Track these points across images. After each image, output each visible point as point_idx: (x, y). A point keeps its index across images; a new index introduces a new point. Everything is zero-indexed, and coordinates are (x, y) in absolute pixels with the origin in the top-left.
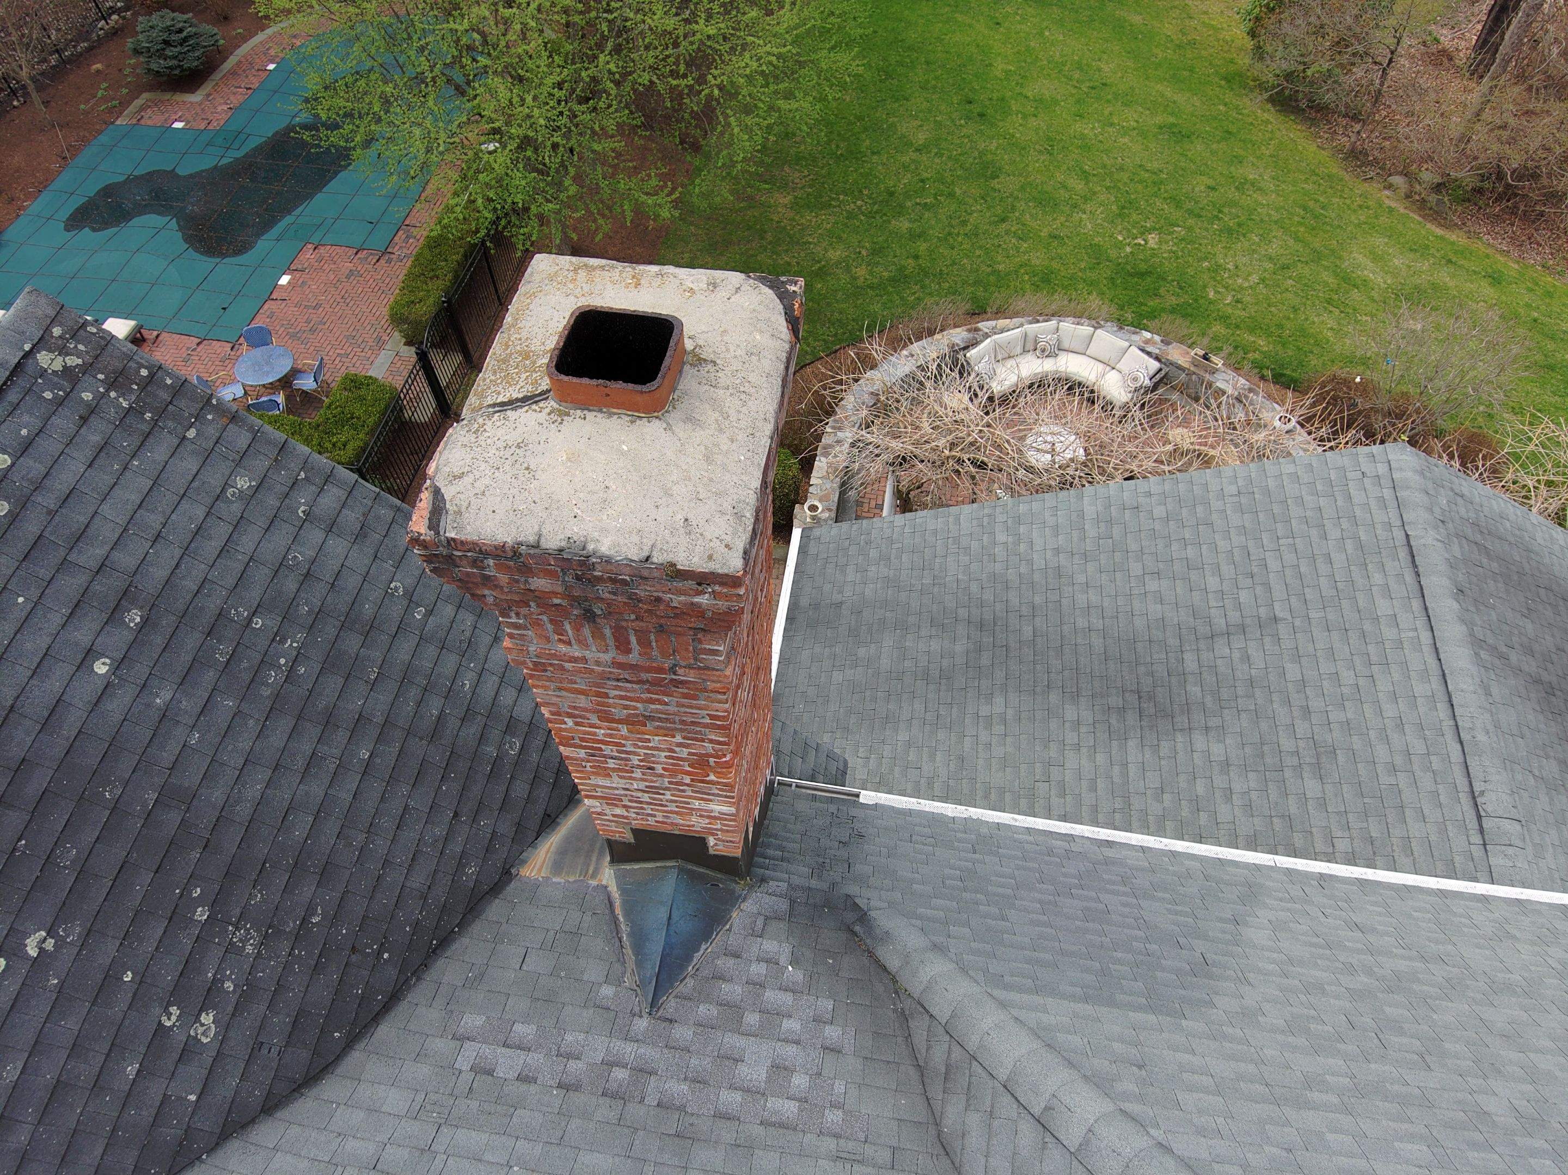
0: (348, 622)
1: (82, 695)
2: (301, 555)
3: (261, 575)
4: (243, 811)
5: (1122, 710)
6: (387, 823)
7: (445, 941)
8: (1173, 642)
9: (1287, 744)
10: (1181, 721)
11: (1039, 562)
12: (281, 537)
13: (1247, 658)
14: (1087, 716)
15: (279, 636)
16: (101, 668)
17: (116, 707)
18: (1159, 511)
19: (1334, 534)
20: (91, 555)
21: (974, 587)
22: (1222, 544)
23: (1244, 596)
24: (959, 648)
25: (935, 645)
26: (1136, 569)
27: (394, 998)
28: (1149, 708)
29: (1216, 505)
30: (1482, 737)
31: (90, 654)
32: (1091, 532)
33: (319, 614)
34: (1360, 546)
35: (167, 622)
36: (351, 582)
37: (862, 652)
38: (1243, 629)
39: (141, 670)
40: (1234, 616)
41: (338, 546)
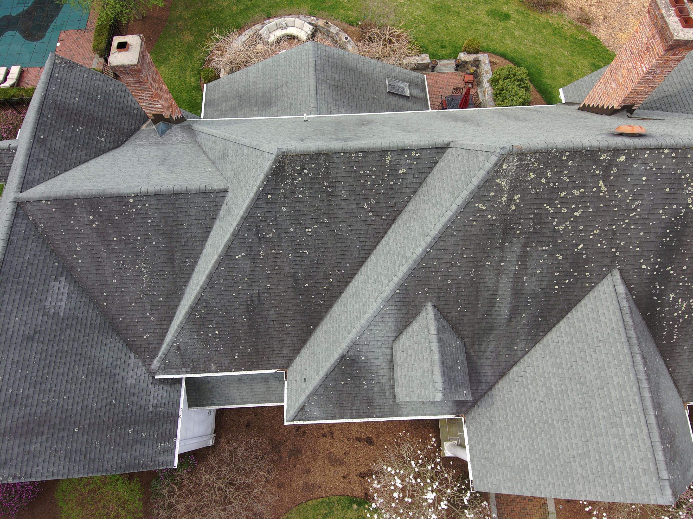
0: (106, 94)
1: (76, 102)
2: (96, 85)
3: (92, 88)
4: (100, 116)
5: (263, 106)
6: (119, 120)
7: (132, 135)
8: (272, 91)
9: (286, 105)
10: (272, 105)
11: (251, 81)
12: (93, 82)
13: (282, 91)
14: (258, 109)
15: (97, 95)
16: (77, 99)
17: (80, 103)
18: (271, 65)
19: (298, 63)
20: (71, 86)
21: (240, 89)
22: (281, 69)
23: (283, 79)
24: (237, 102)
25: (233, 103)
26: (267, 78)
27: (126, 140)
28: (267, 104)
29: (281, 61)
30: (313, 95)
31: (75, 98)
32: (260, 71)
33: (101, 93)
34: (302, 65)
35: (83, 94)
36: (104, 88)
37: (219, 108)
38: (282, 85)
39: (82, 99)
40: (281, 83)
41: (101, 83)
